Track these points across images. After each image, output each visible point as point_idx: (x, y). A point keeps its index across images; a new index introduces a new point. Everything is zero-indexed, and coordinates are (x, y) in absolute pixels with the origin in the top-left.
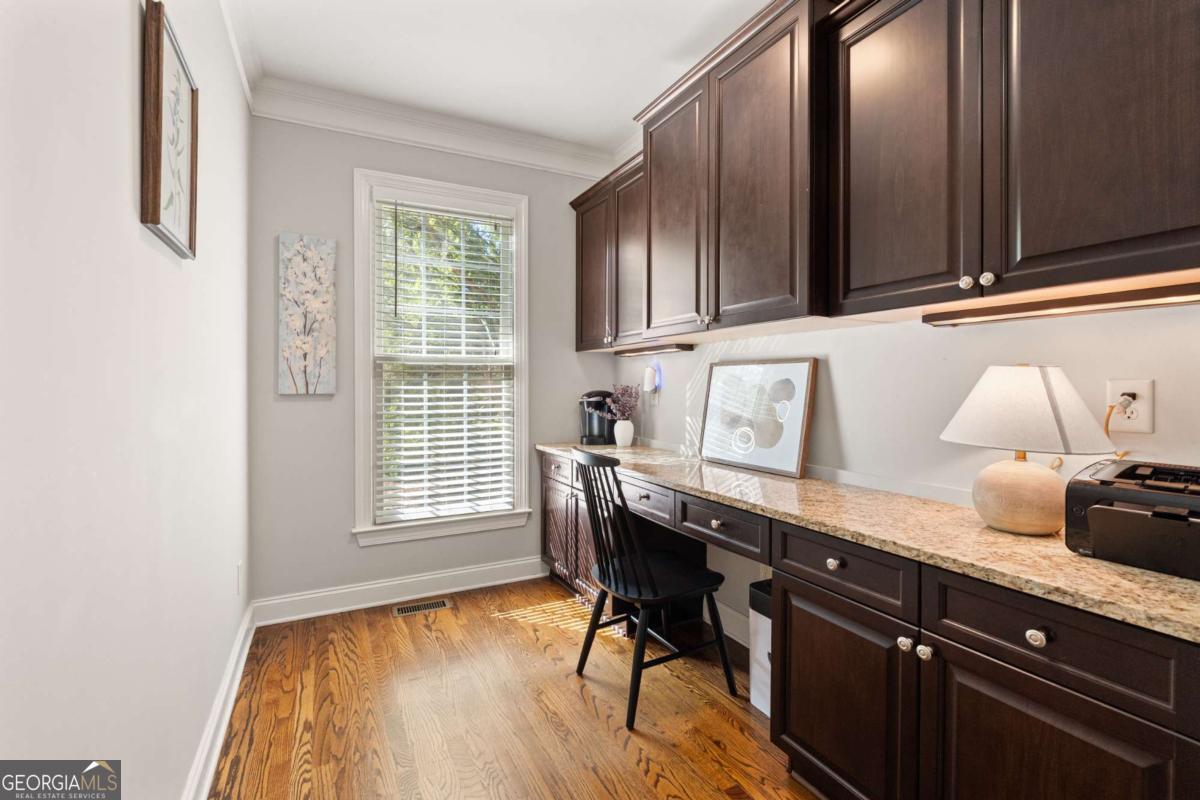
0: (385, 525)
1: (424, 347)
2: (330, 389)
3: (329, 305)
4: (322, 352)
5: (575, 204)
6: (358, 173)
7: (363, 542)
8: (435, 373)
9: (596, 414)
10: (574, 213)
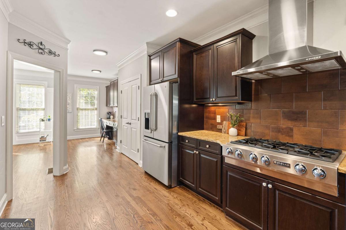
0: (78, 129)
1: (84, 106)
2: (71, 112)
3: (71, 101)
4: (70, 107)
5: (106, 87)
6: (75, 85)
7: (75, 131)
8: (85, 109)
9: (108, 115)
10: (106, 88)
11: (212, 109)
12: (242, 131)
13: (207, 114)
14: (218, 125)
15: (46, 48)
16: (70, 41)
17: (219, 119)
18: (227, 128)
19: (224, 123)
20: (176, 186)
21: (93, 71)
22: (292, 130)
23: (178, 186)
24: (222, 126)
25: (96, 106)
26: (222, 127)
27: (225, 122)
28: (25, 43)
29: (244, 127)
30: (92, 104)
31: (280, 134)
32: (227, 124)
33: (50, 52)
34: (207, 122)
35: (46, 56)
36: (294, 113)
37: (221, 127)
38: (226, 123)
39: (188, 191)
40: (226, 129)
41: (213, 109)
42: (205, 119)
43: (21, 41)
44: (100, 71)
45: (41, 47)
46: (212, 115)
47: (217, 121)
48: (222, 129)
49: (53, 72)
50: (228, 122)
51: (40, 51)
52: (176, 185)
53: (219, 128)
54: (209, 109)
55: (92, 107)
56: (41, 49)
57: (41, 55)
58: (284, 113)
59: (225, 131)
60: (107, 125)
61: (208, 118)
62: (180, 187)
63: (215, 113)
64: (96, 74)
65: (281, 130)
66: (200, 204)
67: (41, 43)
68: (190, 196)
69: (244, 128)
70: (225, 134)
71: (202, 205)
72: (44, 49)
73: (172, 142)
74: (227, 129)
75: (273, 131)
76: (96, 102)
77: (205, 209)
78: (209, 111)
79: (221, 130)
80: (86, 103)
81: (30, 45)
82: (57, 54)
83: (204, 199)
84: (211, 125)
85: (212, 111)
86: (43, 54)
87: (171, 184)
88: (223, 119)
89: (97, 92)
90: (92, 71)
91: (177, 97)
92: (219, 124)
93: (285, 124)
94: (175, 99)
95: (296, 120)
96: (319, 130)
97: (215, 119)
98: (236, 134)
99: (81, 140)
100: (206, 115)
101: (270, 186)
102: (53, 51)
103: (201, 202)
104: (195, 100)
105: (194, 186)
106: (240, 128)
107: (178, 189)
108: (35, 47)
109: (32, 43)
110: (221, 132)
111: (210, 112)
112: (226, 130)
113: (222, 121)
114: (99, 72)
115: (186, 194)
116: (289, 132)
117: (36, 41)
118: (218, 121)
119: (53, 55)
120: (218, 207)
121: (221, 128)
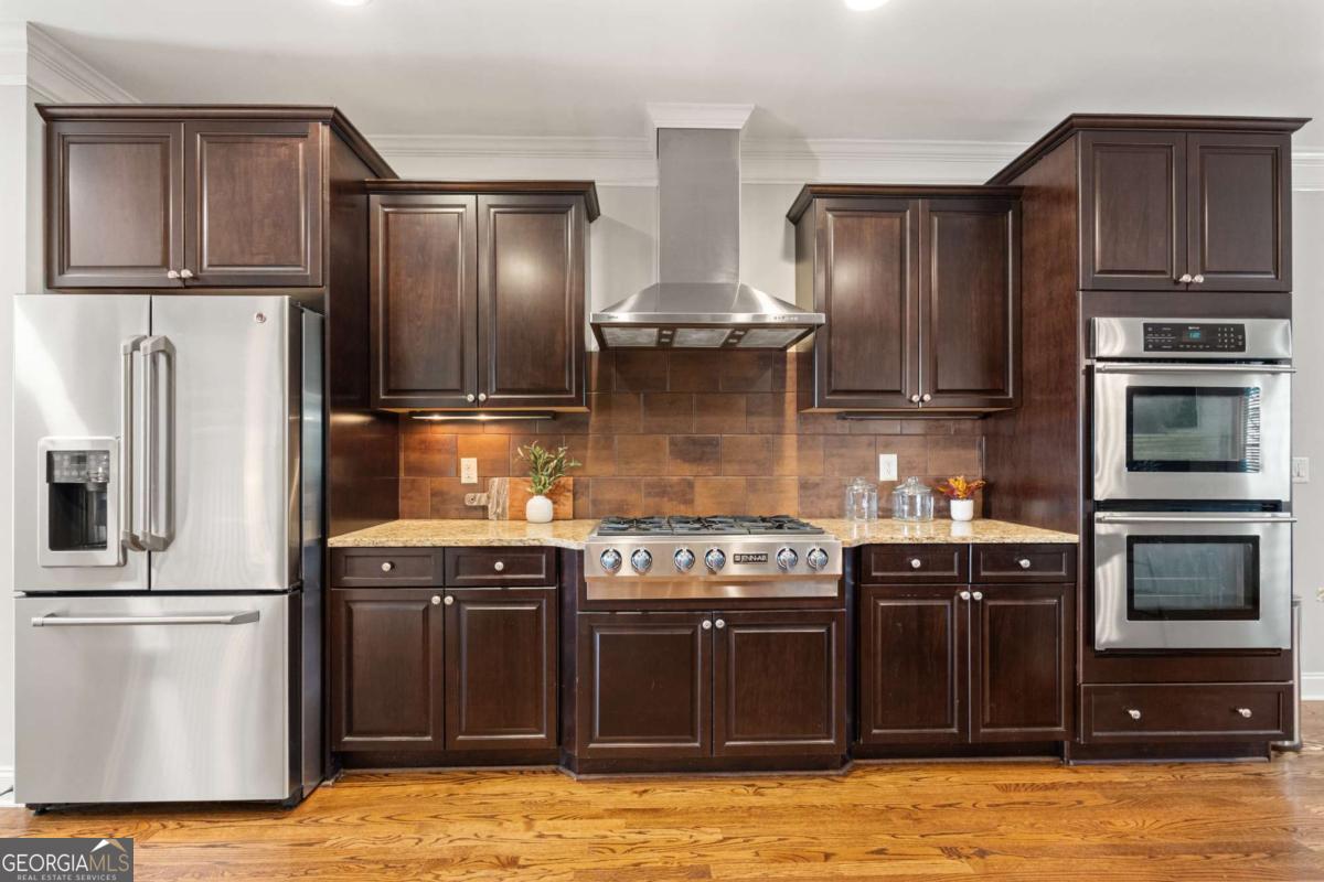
11: (438, 436)
12: (564, 505)
13: (414, 457)
14: (468, 495)
17: (469, 470)
18: (508, 500)
19: (496, 484)
22: (691, 485)
23: (328, 779)
24: (485, 494)
26: (488, 497)
27: (496, 480)
29: (569, 491)
31: (666, 499)
32: (507, 486)
34: (415, 488)
36: (694, 442)
37: (484, 499)
38: (501, 484)
39: (387, 775)
40: (504, 503)
41: (443, 434)
42: (402, 475)
46: (437, 457)
47: (464, 480)
48: (490, 506)
50: (508, 479)
53: (475, 504)
54: (423, 436)
58: (673, 443)
59: (500, 510)
61: (420, 470)
62: (337, 780)
63: (455, 454)
65: (669, 489)
66: (475, 791)
68: (415, 788)
69: (568, 494)
70: (501, 522)
71: (483, 791)
73: (300, 588)
74: (508, 504)
75: (648, 494)
77: (504, 794)
78: (423, 442)
79: (485, 508)
83: (473, 769)
84: (432, 495)
85: (437, 442)
87: (301, 783)
88: (487, 471)
92: (471, 487)
93: (676, 472)
95: (699, 459)
96: (742, 481)
97: (452, 471)
98: (550, 516)
100: (406, 457)
101: (720, 623)
103: (472, 784)
104: (382, 397)
105: (429, 738)
106: (558, 497)
110: (486, 518)
111: (427, 447)
112: (504, 509)
113: (484, 477)
115: (386, 791)
116: (685, 493)
118: (469, 478)
120: (533, 768)
121: (483, 503)
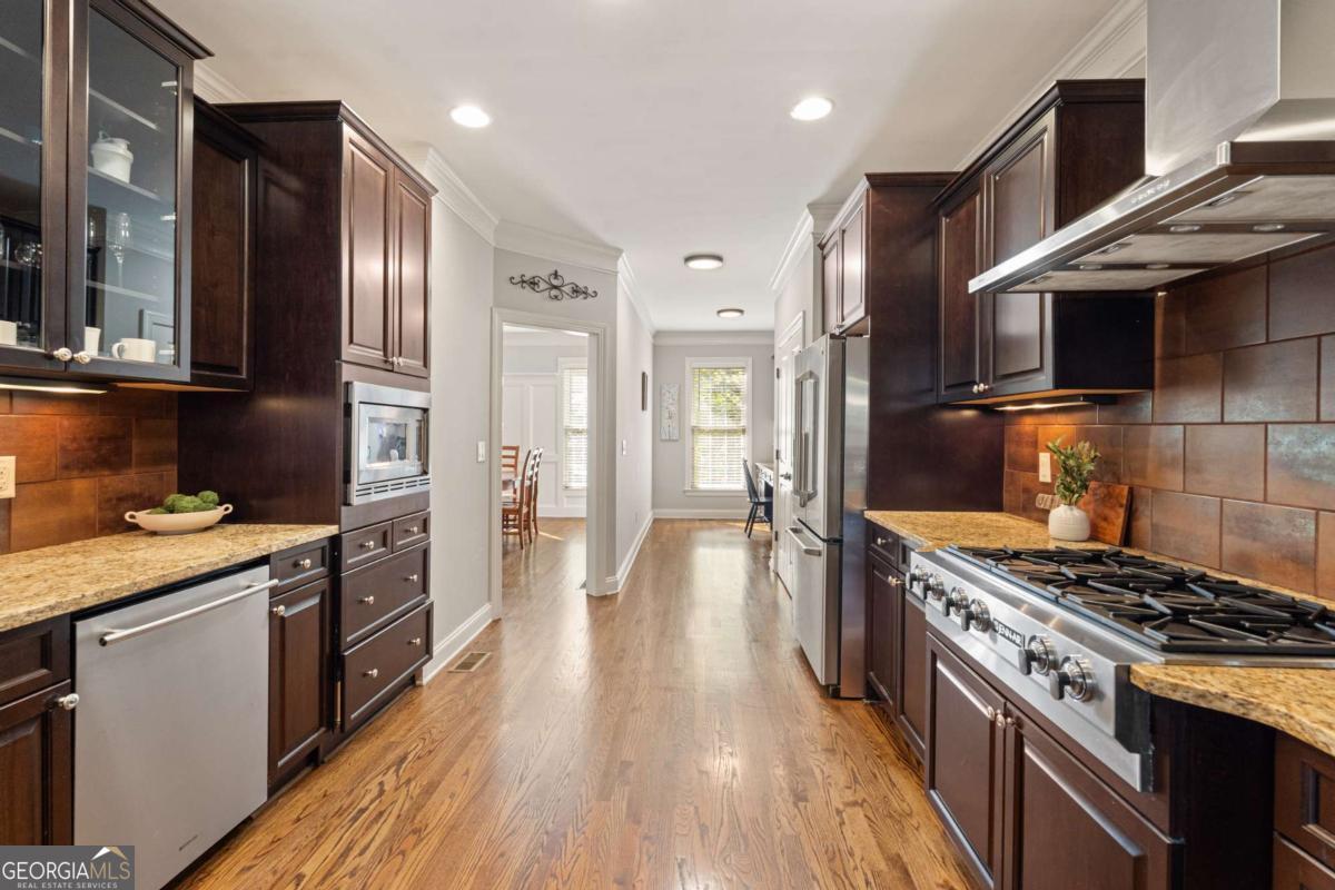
0: (693, 490)
1: (710, 422)
3: (677, 408)
4: (675, 425)
6: (687, 359)
7: (689, 494)
8: (714, 431)
11: (1027, 428)
12: (1114, 524)
13: (1012, 448)
14: (1040, 495)
15: (566, 282)
16: (620, 251)
17: (1045, 469)
20: (860, 699)
21: (723, 315)
24: (1051, 497)
25: (743, 423)
26: (1052, 501)
28: (523, 282)
29: (1121, 506)
30: (733, 414)
31: (1258, 544)
33: (576, 291)
34: (1013, 480)
35: (568, 303)
37: (1048, 503)
39: (891, 723)
41: (1029, 426)
42: (1006, 469)
43: (517, 279)
44: (741, 311)
45: (555, 282)
46: (1026, 451)
47: (1042, 479)
49: (586, 335)
51: (554, 292)
52: (861, 696)
53: (1042, 506)
54: (1017, 428)
55: (733, 425)
56: (555, 287)
57: (556, 303)
60: (766, 484)
61: (1015, 464)
62: (872, 704)
63: (1035, 445)
64: (730, 321)
65: (1265, 528)
66: (890, 767)
67: (556, 275)
68: (881, 739)
69: (1119, 509)
72: (562, 286)
73: (840, 543)
75: (1230, 531)
76: (744, 407)
77: (893, 786)
78: (1019, 434)
79: (1047, 513)
80: (714, 410)
81: (533, 284)
82: (590, 291)
84: (1023, 491)
85: (1026, 434)
86: (560, 297)
87: (839, 684)
89: (745, 377)
90: (719, 312)
91: (865, 383)
92: (1044, 487)
93: (1279, 497)
94: (858, 391)
97: (1035, 467)
99: (698, 524)
100: (1009, 449)
102: (581, 285)
103: (901, 765)
104: (943, 393)
105: (892, 704)
106: (1107, 512)
107: (859, 710)
108: (543, 286)
109: (536, 279)
111: (1019, 439)
114: (738, 314)
115: (871, 728)
117: (544, 272)
118: (1044, 476)
119: (584, 295)
121: (1047, 508)
